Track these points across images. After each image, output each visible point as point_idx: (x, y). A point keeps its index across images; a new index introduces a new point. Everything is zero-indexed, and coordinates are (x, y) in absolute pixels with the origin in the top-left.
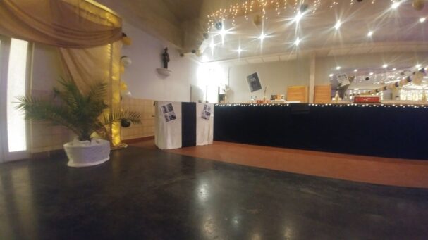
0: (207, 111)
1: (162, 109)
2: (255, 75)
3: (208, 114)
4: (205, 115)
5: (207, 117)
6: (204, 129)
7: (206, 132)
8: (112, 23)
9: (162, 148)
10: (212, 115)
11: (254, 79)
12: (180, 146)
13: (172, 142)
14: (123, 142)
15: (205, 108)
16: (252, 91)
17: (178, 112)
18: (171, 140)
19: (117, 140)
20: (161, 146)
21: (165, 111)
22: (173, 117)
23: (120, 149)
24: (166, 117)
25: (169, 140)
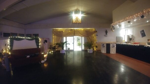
2: (143, 31)
3: (114, 46)
4: (113, 46)
6: (113, 50)
8: (94, 30)
9: (102, 53)
12: (106, 53)
14: (96, 50)
15: (113, 45)
16: (142, 37)
17: (105, 45)
18: (104, 51)
19: (95, 50)
21: (102, 45)
22: (104, 47)
23: (95, 51)
24: (102, 47)
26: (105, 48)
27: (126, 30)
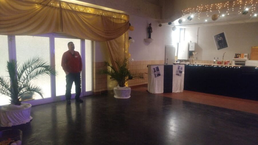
0: (180, 70)
1: (153, 70)
2: (222, 35)
3: (181, 72)
4: (178, 73)
5: (180, 74)
7: (179, 84)
8: (125, 20)
9: (153, 93)
10: (183, 73)
11: (221, 39)
12: (163, 92)
13: (158, 89)
15: (179, 68)
16: (218, 49)
17: (162, 71)
18: (158, 88)
20: (151, 91)
21: (155, 71)
22: (159, 75)
24: (155, 74)
25: (156, 88)
26: (161, 79)
27: (181, 29)
